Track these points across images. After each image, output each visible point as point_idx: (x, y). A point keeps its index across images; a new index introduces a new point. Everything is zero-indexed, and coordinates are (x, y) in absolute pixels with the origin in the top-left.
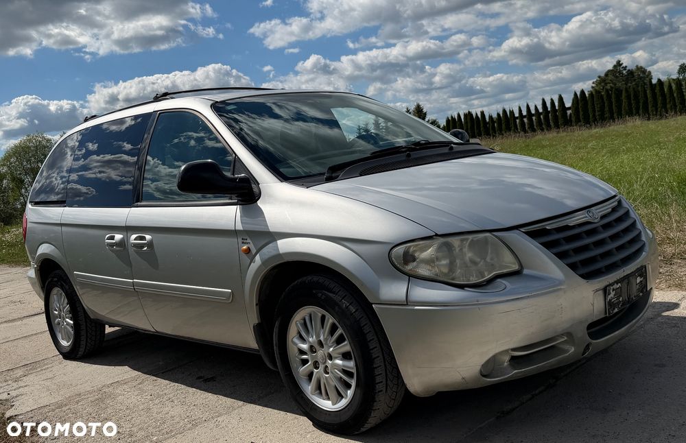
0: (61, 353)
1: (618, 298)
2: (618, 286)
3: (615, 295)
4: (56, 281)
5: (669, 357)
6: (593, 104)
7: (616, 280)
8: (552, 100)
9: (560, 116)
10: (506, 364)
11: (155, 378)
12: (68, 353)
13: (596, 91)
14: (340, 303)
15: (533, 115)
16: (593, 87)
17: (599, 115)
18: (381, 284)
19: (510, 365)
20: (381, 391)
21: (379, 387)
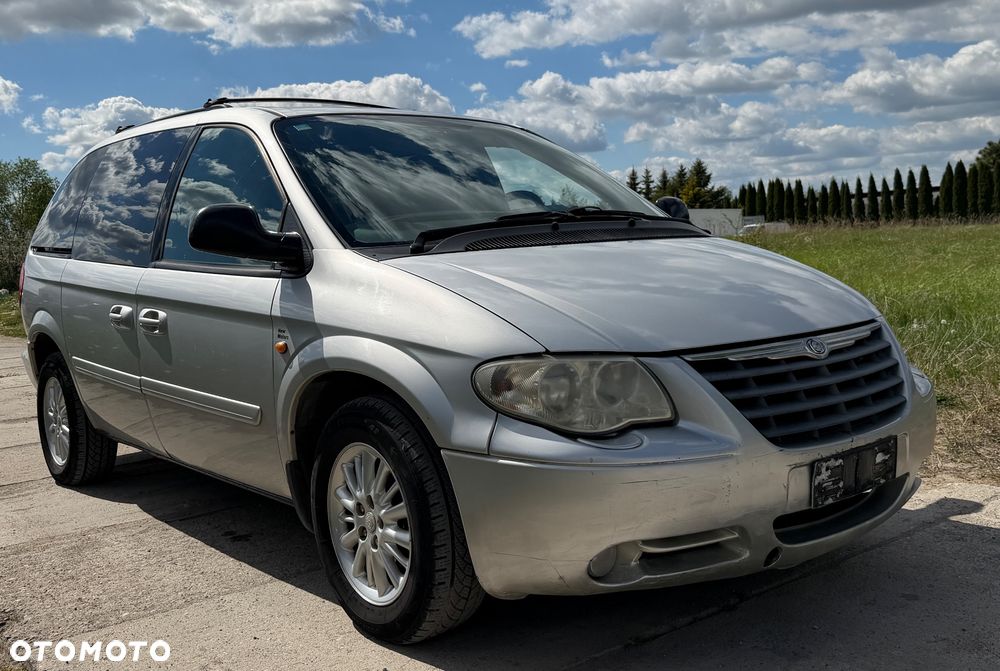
0: (54, 476)
1: (835, 483)
2: (837, 464)
3: (830, 477)
4: (52, 368)
5: (930, 586)
6: (975, 186)
7: (834, 453)
8: (911, 173)
9: (920, 200)
10: (633, 563)
11: (167, 526)
12: (61, 475)
13: (982, 165)
14: (398, 442)
15: (879, 194)
16: (978, 159)
17: (982, 204)
18: (456, 420)
19: (641, 565)
20: (444, 583)
21: (439, 577)
